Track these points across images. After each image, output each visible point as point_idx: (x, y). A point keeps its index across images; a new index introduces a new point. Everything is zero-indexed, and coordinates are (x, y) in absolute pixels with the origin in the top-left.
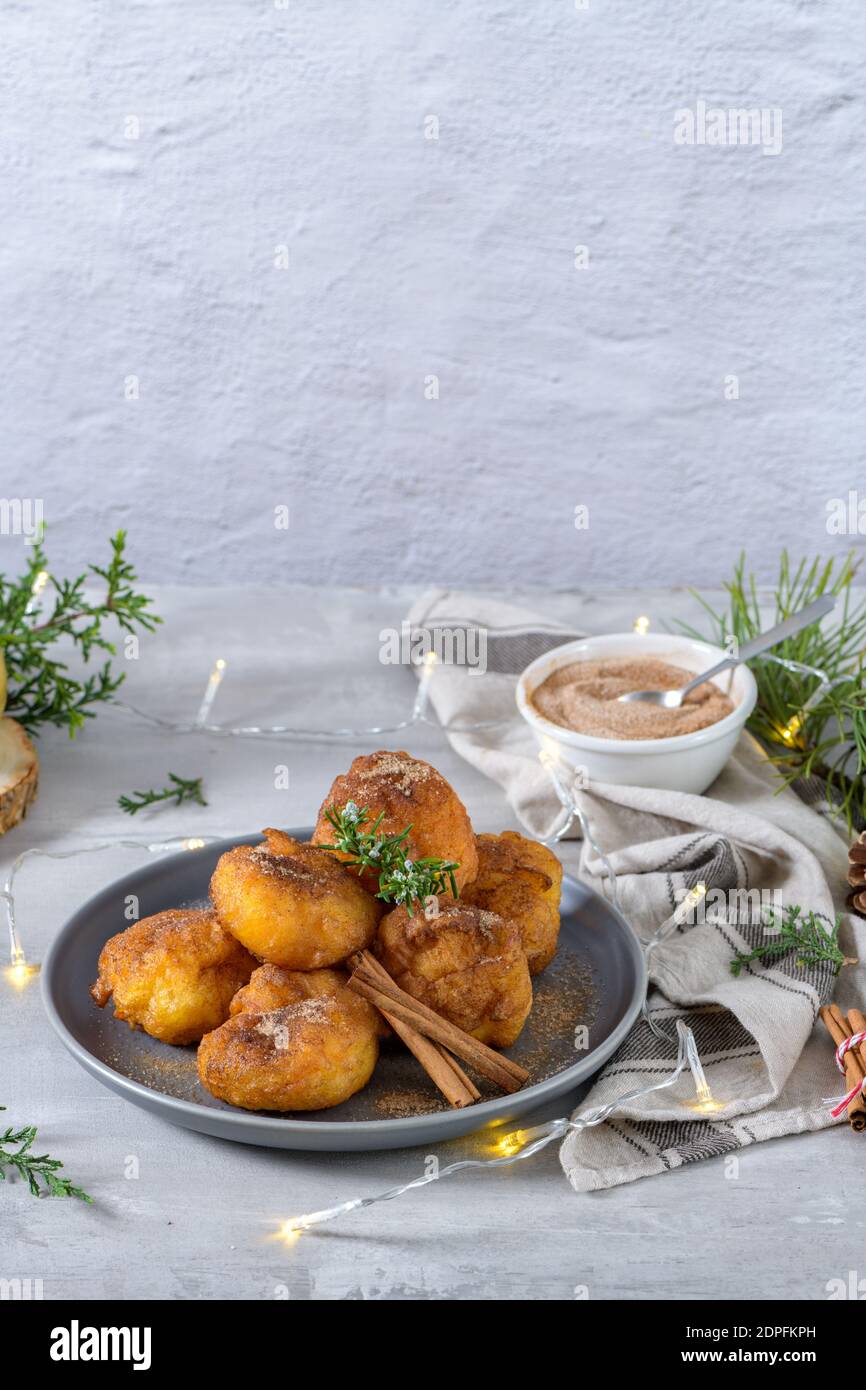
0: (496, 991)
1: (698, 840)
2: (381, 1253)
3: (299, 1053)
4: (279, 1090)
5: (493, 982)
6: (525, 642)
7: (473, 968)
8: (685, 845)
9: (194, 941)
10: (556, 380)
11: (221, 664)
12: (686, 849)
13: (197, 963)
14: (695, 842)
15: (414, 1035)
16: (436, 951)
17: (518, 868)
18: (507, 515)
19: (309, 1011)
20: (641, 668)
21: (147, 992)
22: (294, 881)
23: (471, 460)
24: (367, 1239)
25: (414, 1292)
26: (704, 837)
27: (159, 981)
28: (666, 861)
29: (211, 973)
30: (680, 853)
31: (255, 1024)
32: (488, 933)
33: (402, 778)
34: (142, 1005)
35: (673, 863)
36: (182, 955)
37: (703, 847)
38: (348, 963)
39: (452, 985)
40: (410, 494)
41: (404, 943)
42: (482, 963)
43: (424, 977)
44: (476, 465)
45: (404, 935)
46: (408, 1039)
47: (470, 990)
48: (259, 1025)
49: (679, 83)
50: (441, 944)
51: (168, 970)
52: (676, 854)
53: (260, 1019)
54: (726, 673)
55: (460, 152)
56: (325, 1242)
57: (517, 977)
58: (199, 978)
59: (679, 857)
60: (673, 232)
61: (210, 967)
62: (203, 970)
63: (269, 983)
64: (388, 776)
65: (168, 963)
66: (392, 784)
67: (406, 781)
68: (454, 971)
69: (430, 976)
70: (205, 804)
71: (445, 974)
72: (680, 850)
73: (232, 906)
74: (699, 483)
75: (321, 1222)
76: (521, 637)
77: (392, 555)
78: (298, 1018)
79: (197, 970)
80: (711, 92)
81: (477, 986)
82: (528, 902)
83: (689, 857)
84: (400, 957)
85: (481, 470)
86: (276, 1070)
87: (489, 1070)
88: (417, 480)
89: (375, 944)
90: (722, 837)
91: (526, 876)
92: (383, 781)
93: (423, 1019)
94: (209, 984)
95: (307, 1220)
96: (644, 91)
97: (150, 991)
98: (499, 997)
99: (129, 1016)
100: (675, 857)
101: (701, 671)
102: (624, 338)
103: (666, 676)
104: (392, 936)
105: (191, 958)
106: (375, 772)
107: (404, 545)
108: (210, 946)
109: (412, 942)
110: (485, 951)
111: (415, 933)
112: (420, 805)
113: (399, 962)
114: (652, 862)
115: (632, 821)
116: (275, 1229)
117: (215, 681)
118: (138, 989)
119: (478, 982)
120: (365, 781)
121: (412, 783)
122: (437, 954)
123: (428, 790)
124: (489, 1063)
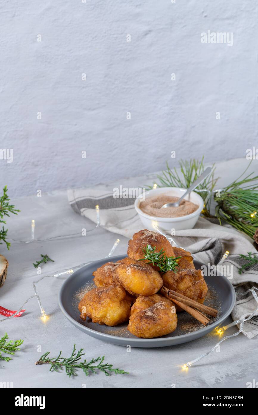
0: (200, 290)
1: (210, 240)
2: (214, 367)
3: (164, 318)
4: (161, 330)
5: (200, 287)
6: (109, 199)
7: (194, 284)
8: (206, 243)
9: (115, 294)
10: (76, 125)
11: (33, 221)
12: (207, 244)
13: (119, 300)
14: (209, 241)
15: (187, 307)
16: (184, 282)
17: (183, 256)
18: (64, 167)
19: (160, 306)
20: (161, 198)
21: (106, 312)
22: (144, 270)
23: (53, 153)
24: (207, 364)
25: (232, 375)
26: (211, 239)
27: (109, 308)
28: (201, 248)
29: (123, 302)
30: (205, 245)
31: (145, 314)
32: (194, 274)
33: (153, 236)
34: (105, 316)
35: (204, 249)
36: (114, 299)
37: (212, 242)
38: (161, 291)
39: (190, 291)
40: (37, 166)
41: (175, 282)
42: (196, 283)
43: (182, 290)
44: (55, 154)
45: (174, 279)
46: (186, 308)
47: (195, 291)
48: (146, 313)
49: (105, 33)
50: (185, 280)
51: (111, 304)
52: (204, 246)
53: (145, 312)
54: (188, 195)
55: (46, 62)
56: (196, 368)
57: (204, 285)
58: (120, 304)
59: (205, 246)
60: (106, 76)
61: (122, 301)
62: (120, 302)
63: (143, 301)
64: (149, 236)
65: (111, 302)
66: (151, 238)
67: (154, 237)
68: (190, 287)
69: (184, 289)
70: (54, 261)
71: (188, 288)
72: (205, 244)
73: (129, 281)
74: (116, 148)
75: (194, 363)
76: (107, 198)
77: (32, 185)
78: (157, 309)
79: (119, 303)
80: (114, 34)
81: (197, 289)
82: (189, 265)
83: (208, 246)
84: (174, 286)
85: (56, 155)
86: (160, 325)
87: (209, 312)
88: (38, 161)
89: (166, 284)
90: (217, 238)
91: (186, 258)
92: (148, 238)
93: (190, 302)
94: (123, 306)
95: (190, 364)
96: (96, 37)
97: (107, 312)
98: (201, 292)
99: (99, 321)
100: (204, 247)
101: (180, 196)
102: (94, 110)
103: (169, 199)
104: (171, 281)
105: (116, 299)
106: (144, 236)
107: (36, 181)
108: (120, 295)
109: (177, 282)
110: (195, 279)
111: (178, 278)
112: (160, 243)
113: (174, 288)
114: (198, 249)
115: (182, 240)
116: (181, 369)
117: (33, 226)
118: (103, 312)
119: (197, 288)
120: (143, 239)
121: (156, 237)
122: (184, 283)
123: (161, 238)
124: (208, 310)
